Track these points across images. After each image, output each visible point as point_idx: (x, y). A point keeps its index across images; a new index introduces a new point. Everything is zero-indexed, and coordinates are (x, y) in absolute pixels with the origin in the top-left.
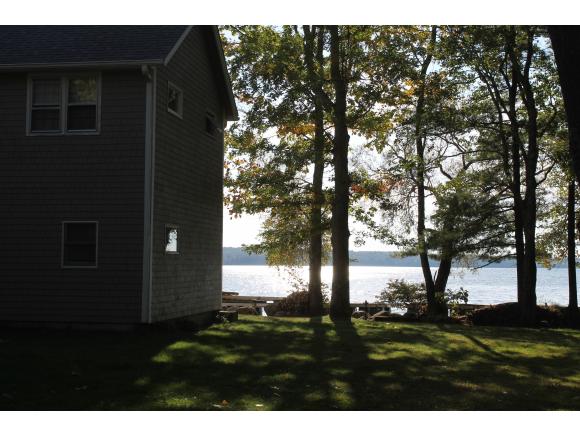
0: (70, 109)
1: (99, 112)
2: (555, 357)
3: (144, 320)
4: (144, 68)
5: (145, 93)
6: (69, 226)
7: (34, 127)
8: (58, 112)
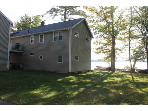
0: (59, 37)
1: (63, 37)
2: (146, 82)
3: (69, 72)
4: (69, 29)
5: (69, 33)
6: (59, 56)
7: (54, 40)
8: (57, 38)
